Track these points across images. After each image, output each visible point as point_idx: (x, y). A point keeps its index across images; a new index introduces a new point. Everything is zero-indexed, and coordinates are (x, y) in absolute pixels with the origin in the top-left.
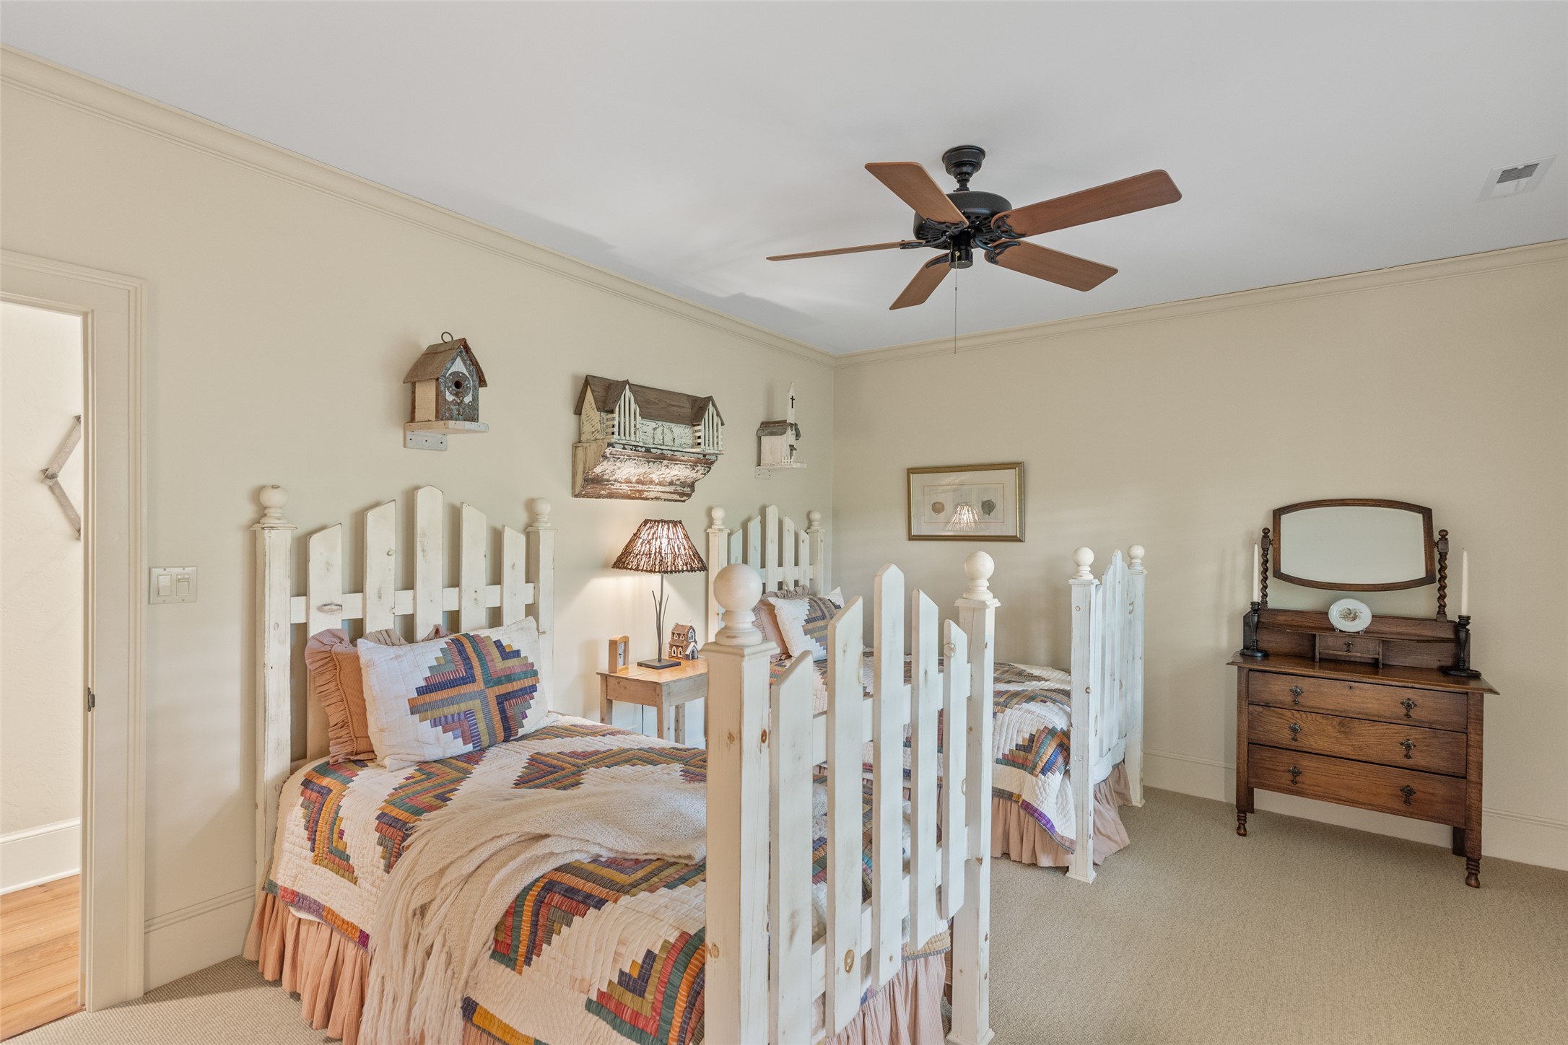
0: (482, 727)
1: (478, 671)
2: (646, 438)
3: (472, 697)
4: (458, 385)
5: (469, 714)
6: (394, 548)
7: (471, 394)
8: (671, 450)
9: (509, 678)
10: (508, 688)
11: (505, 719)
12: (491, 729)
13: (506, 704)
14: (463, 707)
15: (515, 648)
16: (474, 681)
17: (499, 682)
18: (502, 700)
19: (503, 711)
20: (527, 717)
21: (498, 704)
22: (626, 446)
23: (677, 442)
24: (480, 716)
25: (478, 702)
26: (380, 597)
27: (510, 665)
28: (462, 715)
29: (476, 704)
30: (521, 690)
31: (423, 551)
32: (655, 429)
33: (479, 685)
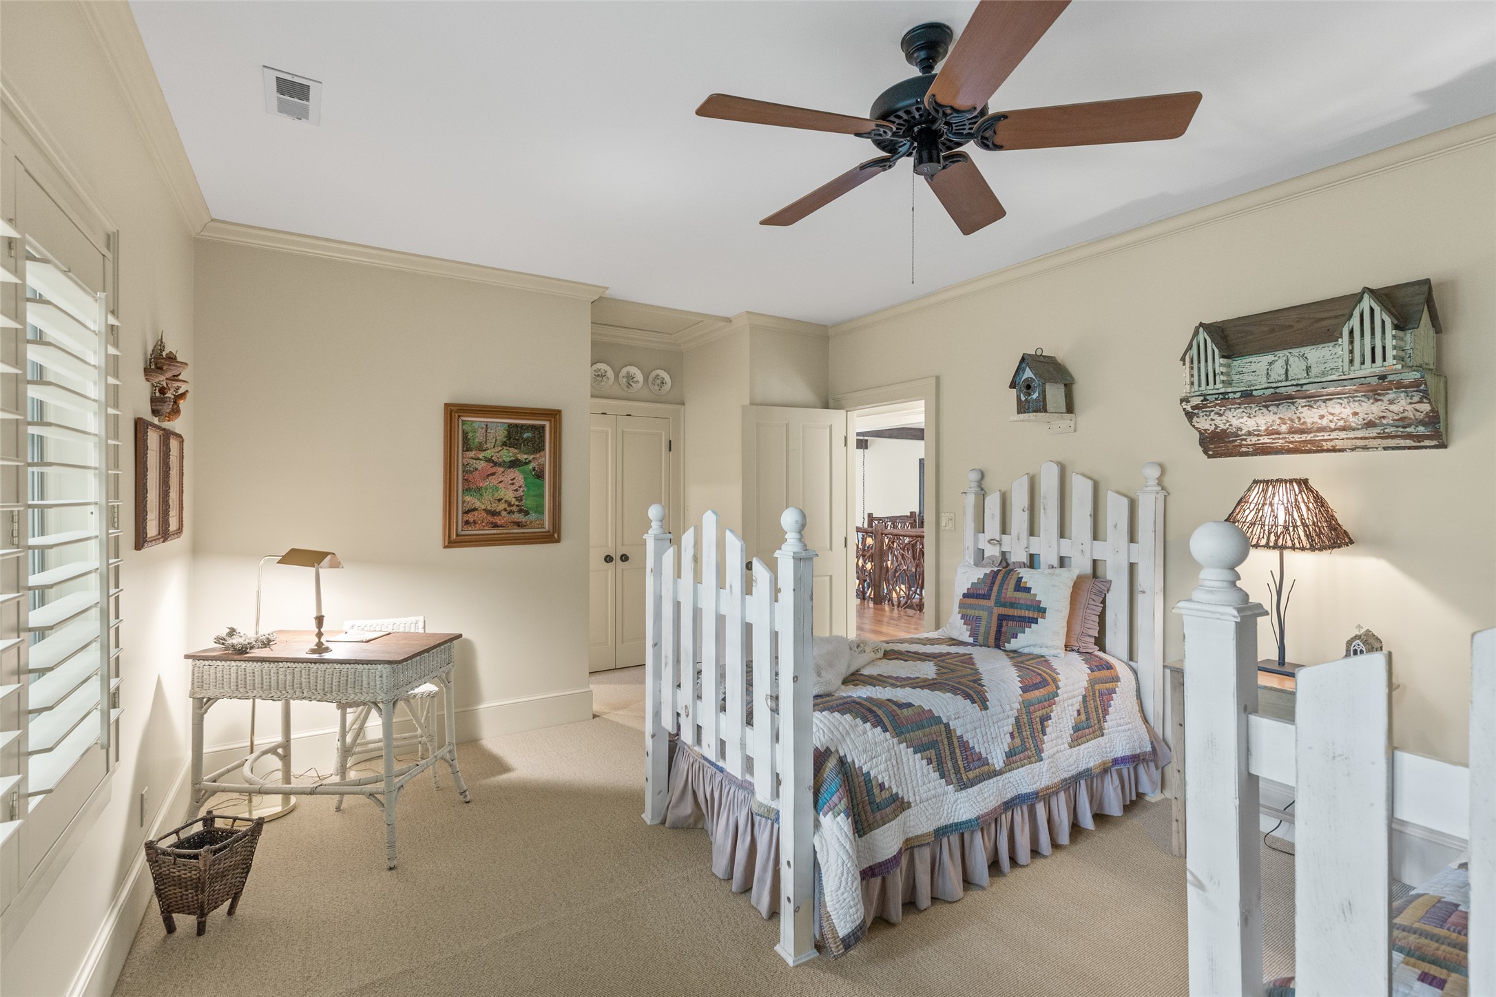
0: (982, 630)
1: (994, 593)
2: (1255, 378)
3: (983, 608)
4: (1028, 387)
5: (978, 618)
6: (1027, 507)
7: (1037, 392)
8: (1297, 385)
9: (1012, 605)
10: (1010, 612)
11: (999, 632)
12: (987, 633)
13: (1004, 622)
14: (977, 613)
15: (1028, 586)
16: (989, 599)
17: (1004, 605)
18: (1002, 618)
19: (1000, 627)
20: (1016, 638)
21: (998, 620)
22: (1208, 397)
23: (1314, 371)
24: (983, 623)
25: (986, 613)
26: (1019, 539)
27: (1017, 596)
28: (975, 618)
29: (984, 614)
30: (1020, 617)
31: (1044, 509)
32: (1271, 364)
33: (991, 603)
